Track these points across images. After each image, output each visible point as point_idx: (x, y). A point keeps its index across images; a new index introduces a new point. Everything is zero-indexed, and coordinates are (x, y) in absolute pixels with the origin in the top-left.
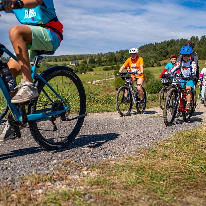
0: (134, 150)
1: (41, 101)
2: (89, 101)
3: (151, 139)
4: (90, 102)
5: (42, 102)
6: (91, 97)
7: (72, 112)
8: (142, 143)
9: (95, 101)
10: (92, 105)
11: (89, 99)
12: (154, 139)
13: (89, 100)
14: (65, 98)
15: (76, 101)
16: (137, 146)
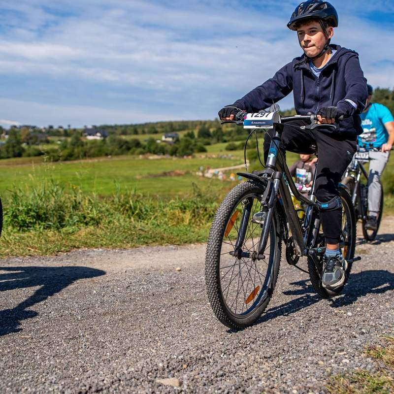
0: (314, 380)
1: (85, 218)
2: (194, 216)
3: (354, 333)
4: (196, 217)
5: (87, 220)
6: (199, 206)
7: (154, 242)
8: (333, 351)
9: (207, 214)
10: (199, 225)
11: (194, 210)
12: (364, 331)
13: (194, 213)
14: (141, 210)
15: (164, 214)
16: (321, 362)
